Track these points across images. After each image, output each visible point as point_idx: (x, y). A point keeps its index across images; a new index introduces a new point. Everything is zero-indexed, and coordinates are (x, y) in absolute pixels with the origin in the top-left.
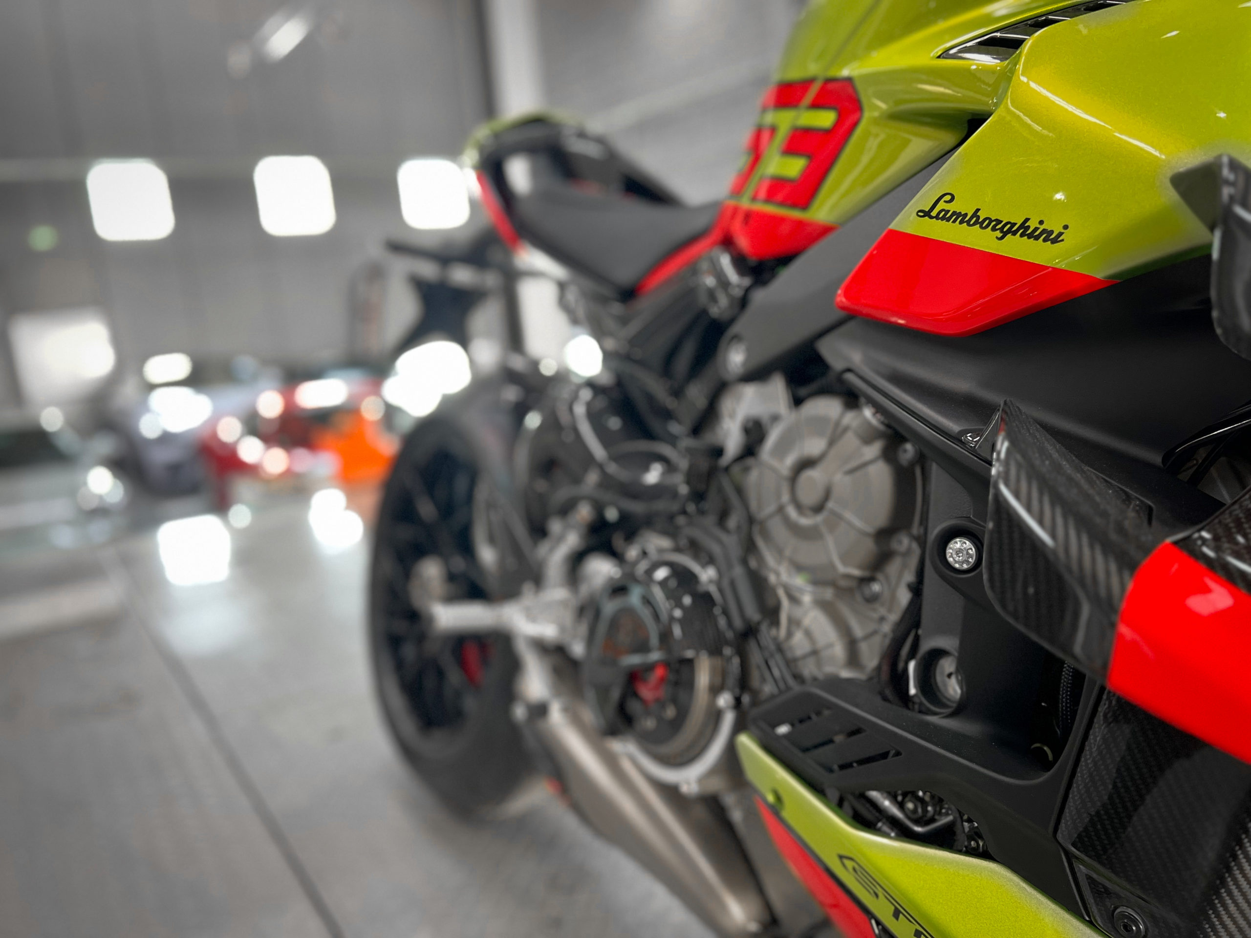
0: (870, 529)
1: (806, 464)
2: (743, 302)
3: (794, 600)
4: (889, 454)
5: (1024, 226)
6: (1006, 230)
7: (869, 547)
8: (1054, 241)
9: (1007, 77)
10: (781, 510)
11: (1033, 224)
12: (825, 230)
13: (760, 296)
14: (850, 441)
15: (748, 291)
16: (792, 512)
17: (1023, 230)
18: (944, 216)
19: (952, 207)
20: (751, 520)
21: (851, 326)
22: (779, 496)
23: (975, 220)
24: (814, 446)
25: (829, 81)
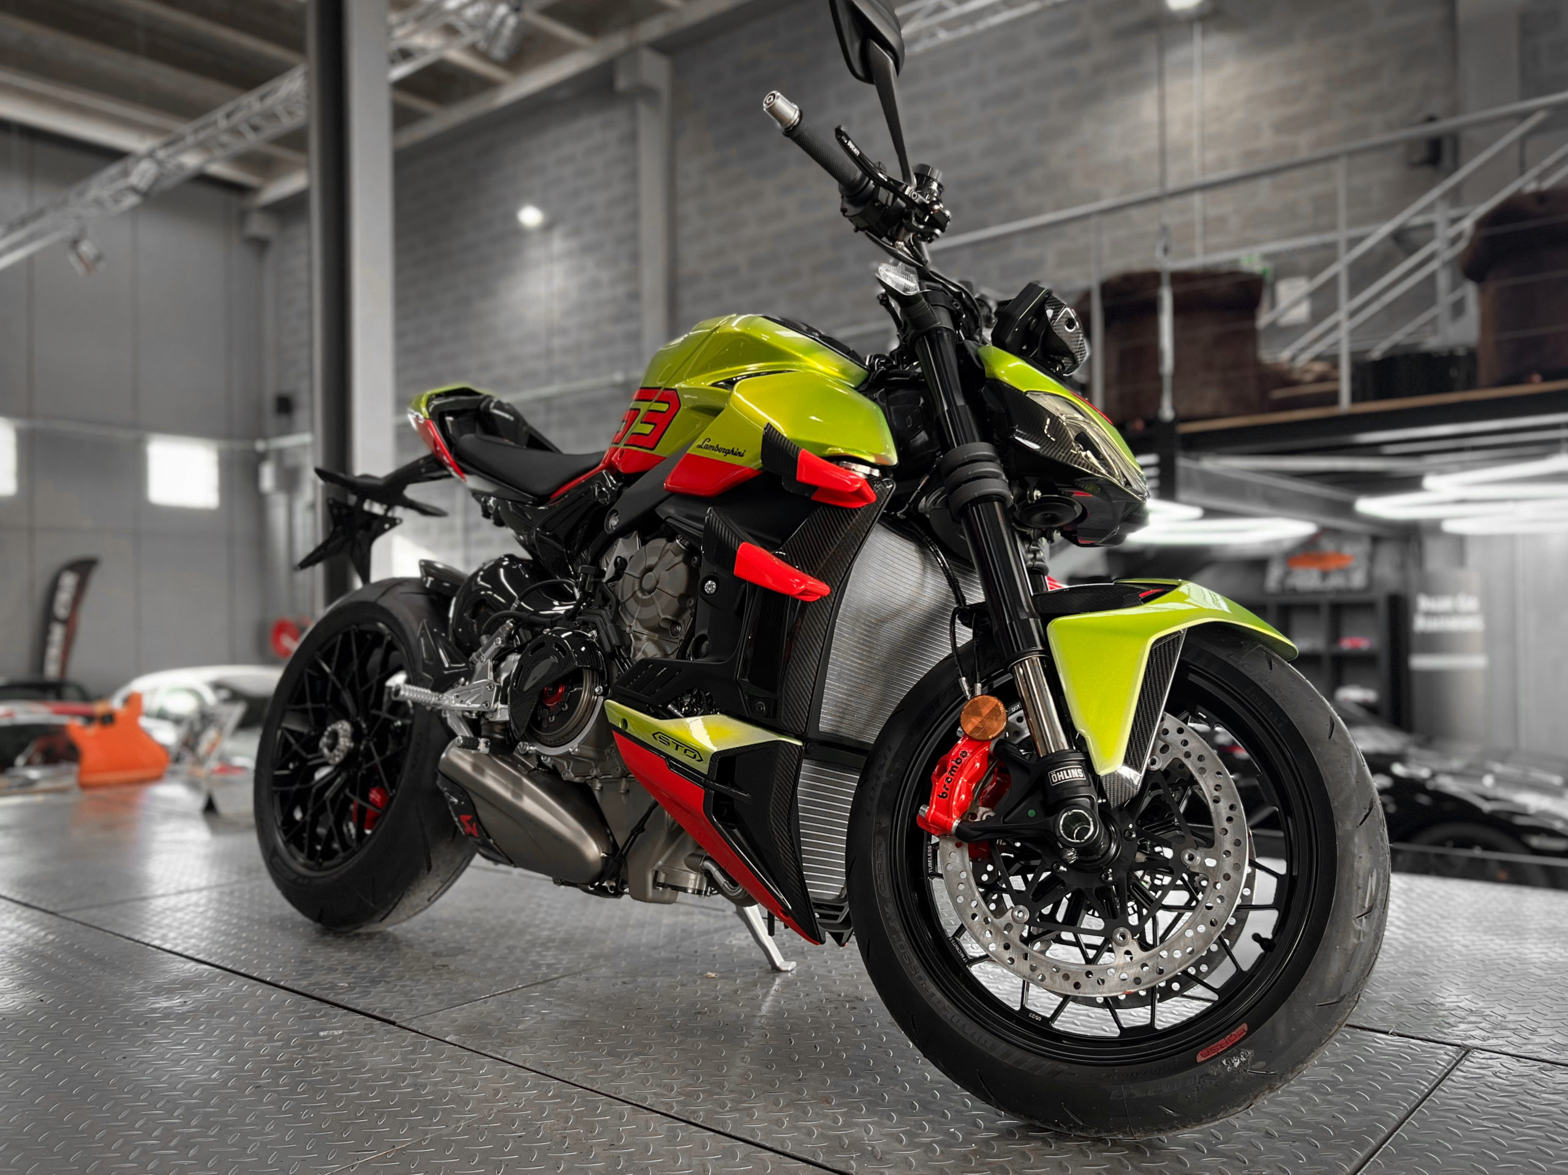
0: (677, 594)
1: (650, 569)
2: (619, 493)
3: (637, 639)
4: (686, 561)
5: (733, 451)
6: (727, 452)
7: (675, 604)
8: (742, 456)
9: (730, 394)
10: (634, 593)
11: (735, 450)
12: (661, 459)
13: (627, 491)
14: (670, 555)
15: (621, 488)
16: (639, 594)
17: (732, 452)
18: (707, 447)
19: (709, 444)
20: (618, 602)
21: (671, 498)
22: (633, 587)
23: (717, 449)
24: (652, 561)
25: (666, 389)
